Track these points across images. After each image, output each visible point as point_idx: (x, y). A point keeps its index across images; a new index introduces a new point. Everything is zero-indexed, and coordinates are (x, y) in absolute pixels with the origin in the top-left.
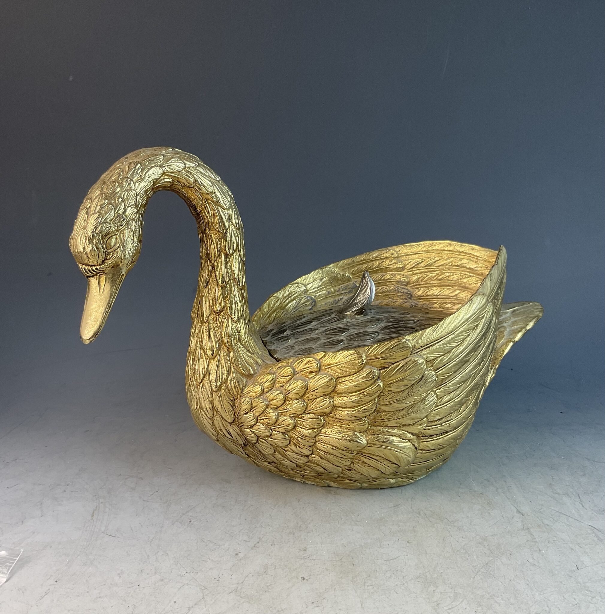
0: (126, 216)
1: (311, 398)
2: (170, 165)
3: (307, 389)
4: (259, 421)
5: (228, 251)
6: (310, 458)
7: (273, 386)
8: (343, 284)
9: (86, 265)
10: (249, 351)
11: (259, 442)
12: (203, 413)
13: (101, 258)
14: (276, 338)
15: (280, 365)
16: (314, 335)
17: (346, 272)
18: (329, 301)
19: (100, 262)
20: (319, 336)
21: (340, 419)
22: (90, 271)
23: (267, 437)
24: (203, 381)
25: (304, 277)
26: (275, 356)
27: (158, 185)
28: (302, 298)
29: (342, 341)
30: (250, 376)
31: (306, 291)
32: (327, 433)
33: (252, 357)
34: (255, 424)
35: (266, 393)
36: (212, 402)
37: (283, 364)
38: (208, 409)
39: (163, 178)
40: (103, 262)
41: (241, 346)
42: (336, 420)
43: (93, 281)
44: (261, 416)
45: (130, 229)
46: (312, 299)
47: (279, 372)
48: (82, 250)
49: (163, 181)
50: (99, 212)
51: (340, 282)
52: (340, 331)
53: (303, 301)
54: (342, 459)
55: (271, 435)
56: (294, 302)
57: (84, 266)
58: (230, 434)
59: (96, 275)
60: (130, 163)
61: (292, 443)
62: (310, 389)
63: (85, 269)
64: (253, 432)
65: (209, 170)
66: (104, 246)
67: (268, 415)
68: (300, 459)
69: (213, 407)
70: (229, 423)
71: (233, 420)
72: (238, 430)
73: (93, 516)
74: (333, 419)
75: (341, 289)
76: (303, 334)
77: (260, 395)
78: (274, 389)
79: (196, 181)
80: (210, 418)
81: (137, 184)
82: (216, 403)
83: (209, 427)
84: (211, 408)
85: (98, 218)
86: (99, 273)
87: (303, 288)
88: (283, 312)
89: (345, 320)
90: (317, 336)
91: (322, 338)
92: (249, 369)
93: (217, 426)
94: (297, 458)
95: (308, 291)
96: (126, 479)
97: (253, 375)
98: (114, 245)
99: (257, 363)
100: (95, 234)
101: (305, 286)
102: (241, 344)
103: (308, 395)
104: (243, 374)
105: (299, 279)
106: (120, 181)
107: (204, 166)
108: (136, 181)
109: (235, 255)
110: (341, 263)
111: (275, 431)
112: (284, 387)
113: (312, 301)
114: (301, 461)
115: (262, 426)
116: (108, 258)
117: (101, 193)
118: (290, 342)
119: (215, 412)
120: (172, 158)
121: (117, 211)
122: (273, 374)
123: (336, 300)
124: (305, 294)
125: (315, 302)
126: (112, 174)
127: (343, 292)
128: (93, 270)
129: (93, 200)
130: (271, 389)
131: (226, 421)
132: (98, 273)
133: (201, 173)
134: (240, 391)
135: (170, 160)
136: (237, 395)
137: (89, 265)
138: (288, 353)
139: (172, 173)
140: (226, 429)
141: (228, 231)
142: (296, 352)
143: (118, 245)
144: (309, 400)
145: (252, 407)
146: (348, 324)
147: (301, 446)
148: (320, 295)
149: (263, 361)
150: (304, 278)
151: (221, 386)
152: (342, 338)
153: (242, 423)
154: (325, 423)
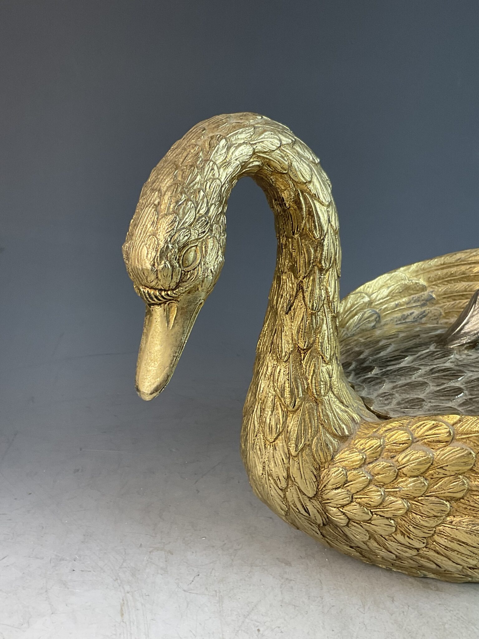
0: (209, 218)
1: (435, 476)
2: (262, 142)
3: (432, 464)
4: (354, 500)
5: (324, 265)
6: (421, 552)
7: (380, 455)
8: (416, 294)
9: (152, 288)
10: (342, 402)
11: (350, 525)
12: (272, 481)
13: (174, 279)
14: (362, 378)
15: (389, 426)
16: (415, 377)
17: (420, 278)
18: (396, 315)
19: (173, 285)
20: (426, 380)
21: (475, 507)
22: (156, 297)
23: (364, 521)
24: (277, 441)
25: (367, 284)
26: (372, 408)
27: (244, 170)
28: (365, 312)
30: (343, 438)
31: (370, 303)
32: (454, 523)
33: (346, 412)
34: (348, 504)
35: (369, 463)
36: (288, 469)
37: (393, 424)
38: (281, 478)
39: (252, 160)
40: (177, 286)
41: (332, 395)
42: (469, 508)
43: (158, 311)
44: (358, 494)
45: (214, 236)
46: (376, 313)
47: (388, 436)
48: (149, 267)
49: (251, 165)
50: (174, 212)
51: (412, 292)
52: (454, 374)
53: (366, 315)
54: (469, 557)
55: (370, 520)
56: (356, 317)
57: (148, 289)
58: (307, 511)
59: (165, 303)
60: (212, 138)
61: (398, 530)
62: (436, 465)
63: (149, 294)
64: (344, 514)
65: (307, 148)
66: (181, 262)
67: (368, 494)
68: (406, 552)
69: (289, 476)
70: (309, 497)
71: (315, 495)
72: (319, 507)
73: (122, 615)
74: (465, 506)
75: (412, 301)
76: (401, 375)
77: (360, 467)
78: (380, 459)
79: (290, 166)
80: (281, 490)
81: (222, 170)
82: (294, 471)
83: (278, 500)
84: (286, 477)
85: (174, 221)
86: (170, 300)
87: (367, 299)
88: (344, 331)
89: (452, 356)
90: (420, 379)
91: (431, 384)
92: (343, 428)
93: (290, 499)
94: (402, 551)
95: (372, 303)
96: (150, 552)
97: (348, 436)
98: (193, 262)
99: (353, 420)
100: (170, 246)
101: (369, 296)
102: (333, 392)
103: (432, 472)
104: (336, 435)
105: (362, 287)
106: (201, 166)
107: (301, 143)
108: (221, 166)
110: (414, 267)
111: (377, 515)
112: (396, 458)
113: (375, 316)
114: (406, 555)
115: (358, 506)
116: (184, 280)
117: (175, 182)
118: (386, 387)
119: (290, 482)
120: (265, 131)
121: (197, 210)
122: (380, 439)
123: (404, 315)
124: (368, 307)
125: (379, 317)
126: (185, 154)
127: (414, 305)
128: (162, 296)
129: (163, 193)
130: (376, 460)
131: (304, 494)
132: (165, 301)
133: (298, 153)
134: (329, 458)
135: (262, 133)
136: (325, 462)
137: (155, 289)
138: (388, 404)
139: (264, 152)
140: (302, 504)
141: (327, 236)
142: (399, 404)
143: (198, 261)
144: (432, 478)
145: (347, 480)
146: (460, 363)
147: (412, 536)
148: (385, 308)
149: (361, 418)
150: (367, 286)
151: (302, 450)
152: (458, 385)
153: (328, 499)
154: (452, 510)
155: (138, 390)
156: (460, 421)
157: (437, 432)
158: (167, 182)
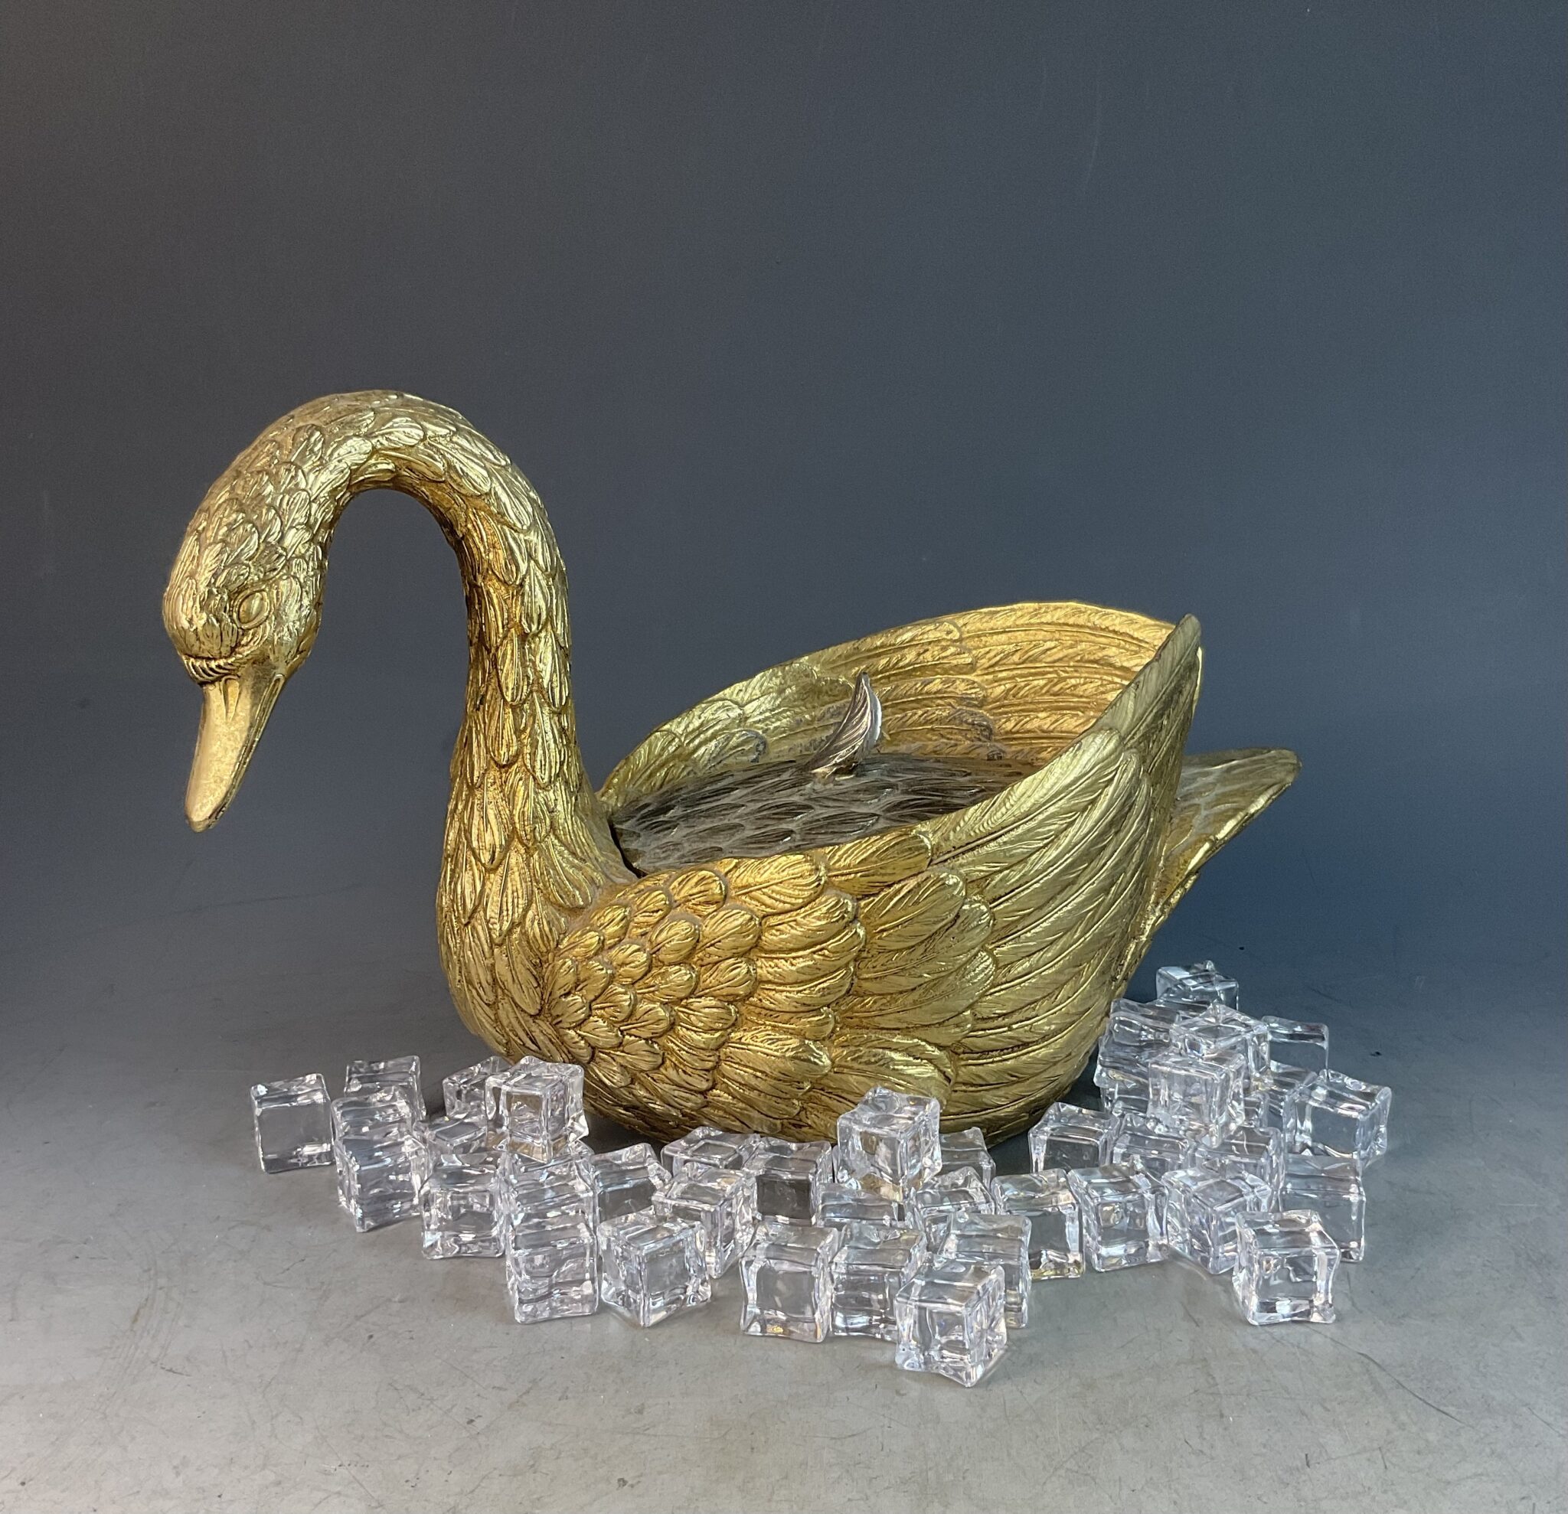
0: (285, 549)
1: (707, 960)
2: (390, 433)
3: (698, 941)
4: (594, 1012)
6: (710, 1098)
7: (625, 934)
8: (834, 702)
9: (197, 657)
10: (574, 854)
11: (597, 1060)
12: (474, 991)
13: (227, 641)
14: (647, 823)
15: (642, 887)
16: (732, 819)
17: (840, 673)
18: (800, 741)
19: (225, 650)
20: (742, 823)
21: (771, 1010)
22: (204, 671)
23: (612, 1048)
24: (473, 921)
25: (738, 686)
26: (634, 864)
27: (361, 478)
28: (734, 734)
29: (789, 833)
30: (575, 910)
31: (743, 719)
32: (743, 1040)
33: (580, 869)
34: (585, 1020)
35: (610, 948)
36: (492, 968)
37: (648, 883)
38: (485, 984)
39: (372, 461)
40: (233, 650)
41: (556, 842)
42: (764, 1012)
43: (214, 693)
44: (598, 1001)
45: (294, 577)
46: (757, 736)
47: (638, 902)
48: (186, 625)
49: (374, 468)
50: (223, 541)
51: (826, 698)
52: (792, 811)
53: (734, 741)
54: (779, 1101)
55: (620, 1044)
56: (714, 743)
57: (192, 660)
58: (534, 1042)
59: (219, 679)
60: (299, 429)
61: (668, 1062)
62: (706, 941)
63: (194, 667)
64: (583, 1038)
65: (483, 442)
66: (235, 615)
67: (613, 998)
68: (688, 1100)
69: (494, 980)
70: (531, 1016)
71: (540, 1011)
72: (550, 1031)
74: (758, 1010)
75: (828, 715)
76: (709, 816)
77: (596, 954)
78: (626, 939)
79: (450, 467)
80: (488, 1005)
81: (312, 477)
82: (502, 968)
83: (488, 1026)
84: (490, 980)
85: (221, 552)
86: (226, 674)
87: (736, 712)
88: (686, 766)
89: (809, 786)
90: (737, 821)
91: (748, 827)
92: (574, 896)
93: (505, 1023)
94: (682, 1098)
95: (747, 718)
97: (582, 908)
98: (258, 614)
99: (592, 881)
100: (215, 590)
101: (741, 706)
102: (557, 837)
103: (700, 954)
104: (560, 906)
105: (727, 691)
106: (274, 471)
107: (470, 433)
108: (310, 471)
109: (543, 634)
110: (829, 653)
111: (631, 1035)
112: (649, 935)
113: (757, 742)
114: (689, 1104)
115: (601, 1023)
116: (243, 642)
117: (232, 496)
118: (676, 834)
119: (499, 991)
120: (395, 416)
121: (263, 537)
122: (626, 907)
123: (815, 740)
124: (739, 726)
125: (765, 743)
126: (256, 454)
127: (832, 721)
128: (211, 669)
129: (212, 512)
130: (620, 941)
131: (523, 1010)
132: (223, 676)
133: (463, 449)
134: (553, 944)
135: (390, 420)
136: (548, 952)
137: (202, 658)
138: (665, 858)
139: (395, 449)
140: (524, 1030)
142: (683, 856)
143: (266, 614)
144: (702, 966)
145: (578, 980)
146: (814, 796)
147: (689, 1070)
148: (776, 728)
149: (607, 877)
150: (738, 689)
151: (510, 931)
152: (791, 826)
153: (558, 1016)
154: (739, 1019)
155: (187, 817)
156: (736, 867)
157: (702, 888)
158: (224, 496)
